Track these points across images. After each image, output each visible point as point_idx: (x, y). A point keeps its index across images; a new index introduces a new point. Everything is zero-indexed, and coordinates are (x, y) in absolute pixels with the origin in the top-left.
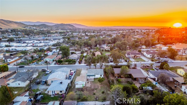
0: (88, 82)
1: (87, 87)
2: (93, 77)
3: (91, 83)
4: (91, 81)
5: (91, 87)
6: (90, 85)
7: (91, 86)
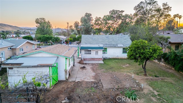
0: (83, 66)
1: (78, 84)
2: (100, 54)
3: (93, 70)
4: (93, 64)
5: (97, 84)
6: (93, 74)
7: (95, 77)
